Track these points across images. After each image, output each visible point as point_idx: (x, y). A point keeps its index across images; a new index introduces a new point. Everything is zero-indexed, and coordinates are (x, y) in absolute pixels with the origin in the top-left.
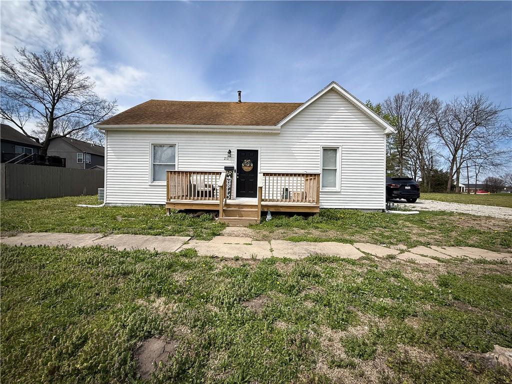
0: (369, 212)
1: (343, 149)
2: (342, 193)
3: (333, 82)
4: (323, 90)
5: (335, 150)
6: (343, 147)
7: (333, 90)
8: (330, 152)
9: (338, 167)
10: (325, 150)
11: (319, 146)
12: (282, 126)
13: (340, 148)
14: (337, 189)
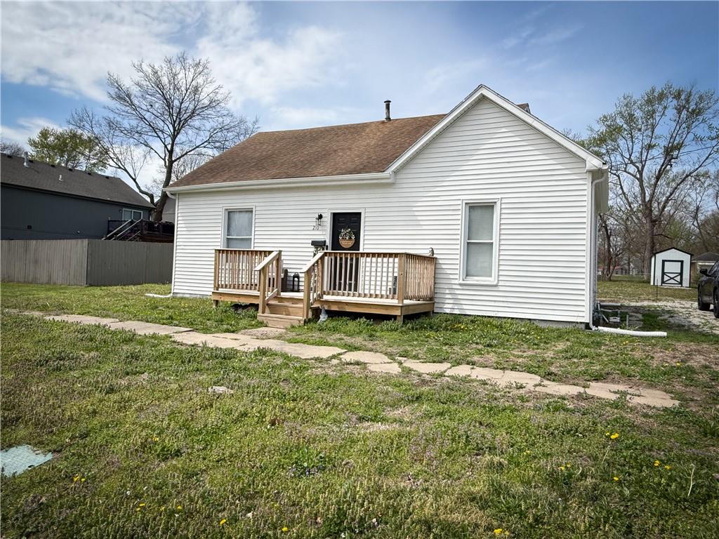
0: (554, 326)
1: (503, 206)
2: (501, 289)
3: (481, 87)
4: (463, 103)
5: (490, 207)
6: (504, 201)
7: (483, 98)
8: (480, 211)
9: (495, 240)
10: (472, 207)
11: (460, 202)
12: (396, 172)
13: (498, 203)
14: (491, 280)
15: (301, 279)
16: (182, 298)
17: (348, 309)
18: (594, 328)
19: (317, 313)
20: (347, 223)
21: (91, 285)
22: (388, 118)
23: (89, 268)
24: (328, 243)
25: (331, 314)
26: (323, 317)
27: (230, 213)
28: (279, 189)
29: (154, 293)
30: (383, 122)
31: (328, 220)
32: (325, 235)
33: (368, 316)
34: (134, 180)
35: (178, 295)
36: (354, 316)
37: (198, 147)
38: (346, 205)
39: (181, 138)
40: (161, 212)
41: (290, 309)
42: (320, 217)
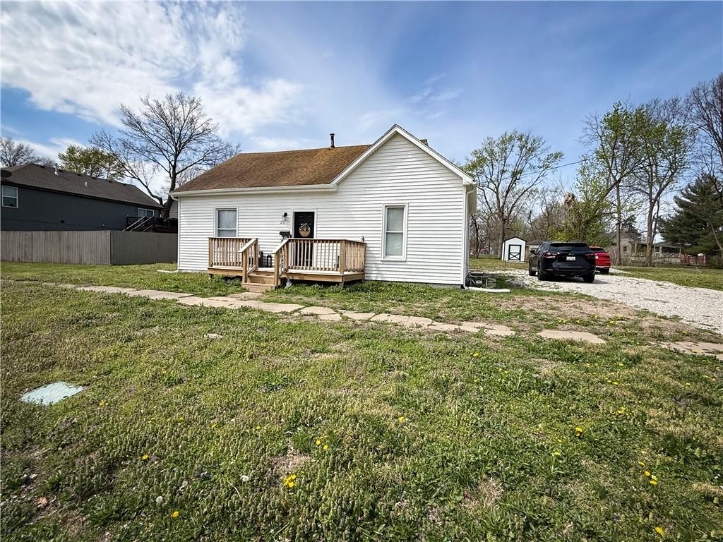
0: (442, 287)
1: (410, 208)
2: (408, 263)
3: (395, 126)
4: (383, 137)
5: (401, 209)
6: (410, 205)
7: (397, 134)
8: (395, 211)
9: (404, 231)
10: (390, 209)
11: (381, 205)
12: (338, 184)
13: (407, 206)
14: (403, 258)
15: (273, 259)
16: (186, 273)
17: (306, 278)
18: (466, 288)
19: (284, 281)
20: (304, 220)
21: (114, 265)
22: (333, 146)
23: (112, 252)
24: (292, 233)
25: (294, 282)
26: (288, 284)
27: (220, 212)
28: (255, 195)
29: (164, 269)
30: (329, 149)
31: (291, 217)
32: (289, 227)
33: (320, 283)
34: (147, 187)
35: (183, 271)
36: (310, 283)
37: (195, 163)
38: (304, 206)
39: (182, 156)
40: (168, 211)
41: (265, 279)
42: (286, 215)
